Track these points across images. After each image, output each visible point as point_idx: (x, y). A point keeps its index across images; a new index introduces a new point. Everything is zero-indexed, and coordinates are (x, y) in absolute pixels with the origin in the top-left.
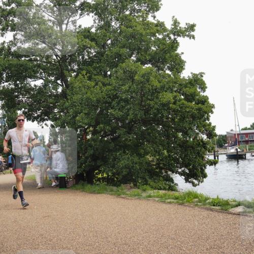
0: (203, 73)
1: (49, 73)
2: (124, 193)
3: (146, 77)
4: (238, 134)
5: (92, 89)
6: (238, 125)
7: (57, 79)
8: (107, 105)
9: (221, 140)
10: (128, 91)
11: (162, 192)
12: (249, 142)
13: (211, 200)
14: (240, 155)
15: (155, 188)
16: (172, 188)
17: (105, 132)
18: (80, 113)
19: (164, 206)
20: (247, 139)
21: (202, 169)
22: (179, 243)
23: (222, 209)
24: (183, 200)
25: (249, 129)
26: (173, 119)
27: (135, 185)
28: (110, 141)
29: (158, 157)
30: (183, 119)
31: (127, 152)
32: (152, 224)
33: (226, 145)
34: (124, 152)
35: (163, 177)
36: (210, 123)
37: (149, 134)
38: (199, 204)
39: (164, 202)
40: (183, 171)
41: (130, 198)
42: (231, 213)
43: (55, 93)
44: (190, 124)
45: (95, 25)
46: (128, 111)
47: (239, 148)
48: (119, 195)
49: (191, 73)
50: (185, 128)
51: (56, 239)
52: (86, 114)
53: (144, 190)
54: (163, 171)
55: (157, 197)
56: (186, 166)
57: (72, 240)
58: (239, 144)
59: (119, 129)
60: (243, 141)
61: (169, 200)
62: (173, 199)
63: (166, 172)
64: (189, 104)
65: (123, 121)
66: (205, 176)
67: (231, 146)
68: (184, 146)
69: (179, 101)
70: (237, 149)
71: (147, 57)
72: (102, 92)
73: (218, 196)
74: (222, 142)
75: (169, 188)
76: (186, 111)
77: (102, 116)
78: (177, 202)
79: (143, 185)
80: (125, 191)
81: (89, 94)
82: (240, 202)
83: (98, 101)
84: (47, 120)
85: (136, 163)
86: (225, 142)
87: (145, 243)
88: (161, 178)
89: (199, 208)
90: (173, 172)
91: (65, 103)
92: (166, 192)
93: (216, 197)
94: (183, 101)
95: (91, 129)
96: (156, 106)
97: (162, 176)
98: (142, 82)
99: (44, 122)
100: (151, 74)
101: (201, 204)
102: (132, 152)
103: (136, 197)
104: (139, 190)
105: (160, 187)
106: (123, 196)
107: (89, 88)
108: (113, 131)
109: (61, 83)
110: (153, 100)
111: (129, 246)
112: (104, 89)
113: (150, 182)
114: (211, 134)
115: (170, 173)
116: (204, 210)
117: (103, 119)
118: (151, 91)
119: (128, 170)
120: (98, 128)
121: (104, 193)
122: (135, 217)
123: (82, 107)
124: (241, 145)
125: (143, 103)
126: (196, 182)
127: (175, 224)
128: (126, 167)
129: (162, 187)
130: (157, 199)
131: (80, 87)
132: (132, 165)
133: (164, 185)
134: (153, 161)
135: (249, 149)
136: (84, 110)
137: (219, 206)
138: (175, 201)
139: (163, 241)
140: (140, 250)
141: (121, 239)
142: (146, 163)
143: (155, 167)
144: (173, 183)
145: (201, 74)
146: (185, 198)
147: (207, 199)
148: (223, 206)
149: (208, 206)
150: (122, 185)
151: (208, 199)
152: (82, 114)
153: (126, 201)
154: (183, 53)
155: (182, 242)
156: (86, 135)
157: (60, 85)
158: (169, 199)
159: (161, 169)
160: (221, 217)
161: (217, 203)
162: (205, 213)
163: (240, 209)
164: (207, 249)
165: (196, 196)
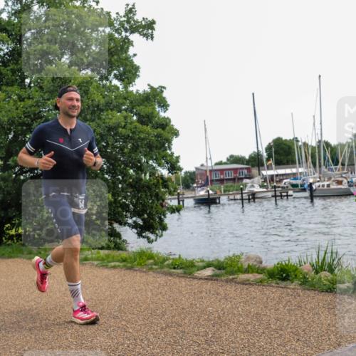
4: (211, 171)
6: (210, 159)
9: (188, 178)
11: (103, 253)
12: (225, 182)
13: (171, 261)
14: (212, 199)
16: (118, 247)
19: (106, 272)
20: (222, 177)
21: (160, 218)
22: (123, 323)
23: (185, 273)
24: (132, 262)
25: (225, 164)
30: (135, 149)
33: (195, 185)
38: (154, 267)
39: (106, 267)
40: (135, 222)
42: (196, 278)
47: (211, 189)
49: (149, 85)
55: (97, 259)
56: (139, 215)
58: (211, 184)
60: (216, 180)
61: (113, 264)
62: (119, 261)
63: (111, 224)
64: (145, 127)
66: (164, 228)
67: (200, 187)
68: (137, 186)
69: (130, 124)
70: (208, 191)
72: (17, 109)
73: (180, 256)
74: (190, 181)
75: (115, 246)
76: (140, 138)
77: (15, 144)
78: (125, 266)
82: (209, 262)
86: (193, 181)
89: (154, 272)
90: (121, 224)
92: (110, 252)
93: (178, 257)
94: (136, 124)
96: (99, 130)
101: (157, 267)
110: (93, 120)
114: (174, 167)
116: (161, 275)
117: (18, 148)
118: (91, 108)
120: (10, 162)
121: (17, 257)
124: (213, 186)
126: (152, 237)
127: (120, 297)
129: (105, 245)
130: (96, 263)
135: (225, 191)
137: (181, 268)
138: (121, 264)
144: (120, 239)
146: (135, 260)
147: (165, 260)
148: (186, 268)
151: (167, 260)
155: (128, 322)
158: (113, 261)
160: (184, 283)
161: (178, 265)
162: (162, 279)
163: (208, 272)
164: (162, 329)
165: (151, 257)
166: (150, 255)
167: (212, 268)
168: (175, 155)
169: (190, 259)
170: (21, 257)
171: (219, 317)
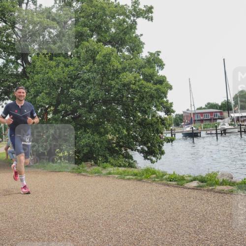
0: (160, 52)
1: (9, 52)
2: (85, 171)
3: (107, 58)
4: (194, 114)
5: (54, 69)
6: (194, 105)
7: (17, 58)
8: (68, 85)
9: (178, 119)
10: (89, 71)
11: (121, 169)
12: (204, 121)
13: (168, 176)
14: (195, 133)
15: (115, 166)
16: (131, 166)
17: (66, 112)
18: (41, 93)
19: (124, 182)
20: (202, 118)
21: (159, 146)
22: (137, 217)
23: (178, 184)
24: (141, 176)
25: (204, 109)
26: (132, 99)
27: (96, 163)
28: (71, 121)
29: (117, 136)
30: (142, 99)
31: (88, 130)
32: (112, 200)
33: (183, 124)
34: (85, 131)
35: (123, 155)
36: (167, 101)
37: (109, 113)
38: (156, 179)
39: (123, 179)
40: (142, 148)
41: (90, 175)
42: (186, 188)
43: (15, 73)
44: (149, 103)
45: (56, 5)
46: (89, 91)
47: (195, 127)
48: (80, 173)
49: (148, 52)
50: (144, 107)
51: (16, 216)
52: (46, 94)
53: (104, 168)
54: (123, 149)
55: (118, 174)
56: (145, 144)
57: (33, 217)
58: (194, 123)
59: (80, 109)
60: (198, 120)
61: (128, 177)
62: (132, 175)
63: (126, 150)
64: (149, 84)
65: (83, 101)
66: (162, 153)
67: (187, 125)
68: (143, 124)
69: (138, 82)
70: (192, 128)
71: (107, 38)
72: (63, 73)
73: (174, 172)
74: (179, 121)
75: (129, 165)
76: (145, 91)
77: (62, 96)
78: (136, 178)
79: (104, 162)
80: (86, 168)
81: (50, 74)
82: (194, 177)
83: (60, 81)
84: (7, 100)
85: (97, 142)
86: (182, 120)
87: (105, 218)
88: (121, 156)
89: (156, 183)
90: (132, 150)
91: (25, 82)
92: (126, 169)
93: (173, 173)
94: (143, 81)
95: (52, 108)
96: (117, 86)
97: (121, 154)
98: (102, 63)
99: (5, 102)
100: (112, 54)
101: (158, 180)
102: (92, 131)
103: (97, 174)
104: (99, 168)
105: (120, 164)
106: (84, 174)
107: (50, 68)
108: (74, 111)
109: (21, 63)
110: (113, 80)
111: (89, 221)
112: (66, 69)
113: (111, 159)
114: (168, 111)
115: (129, 150)
116: (161, 185)
117: (64, 99)
118: (112, 71)
119: (89, 148)
120: (59, 108)
122: (96, 193)
123: (43, 86)
124: (196, 124)
125: (104, 84)
126: (154, 159)
127: (134, 200)
128: (87, 145)
129: (122, 164)
130: (117, 176)
131: (41, 67)
132: (93, 143)
133: (124, 162)
134: (112, 139)
135: (204, 128)
136: (45, 89)
137: (175, 181)
138: (134, 177)
139: (122, 215)
140: (100, 224)
141: (82, 215)
142: (106, 141)
143: (115, 145)
144: (132, 160)
145: (158, 53)
146: (143, 174)
148: (178, 181)
149: (164, 182)
150: (83, 163)
151: (165, 175)
152: (42, 93)
153: (86, 178)
154: (142, 35)
156: (47, 115)
157: (21, 64)
158: (128, 175)
159: (121, 147)
160: (177, 191)
161: (173, 179)
162: (162, 188)
163: (195, 184)
164: (163, 222)
165: (154, 173)
166: (153, 171)
167: (197, 181)
168: (169, 102)
169: (181, 175)
171: (204, 215)
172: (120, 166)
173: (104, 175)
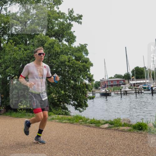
4: (107, 81)
6: (107, 76)
8: (27, 62)
9: (97, 84)
11: (60, 116)
12: (113, 86)
13: (90, 120)
14: (108, 94)
15: (56, 114)
16: (66, 114)
19: (62, 125)
20: (112, 84)
21: (85, 102)
22: (69, 147)
23: (96, 126)
26: (68, 72)
30: (74, 71)
32: (54, 136)
33: (100, 87)
38: (82, 123)
39: (62, 122)
40: (74, 103)
42: (101, 128)
44: (78, 74)
53: (50, 115)
54: (62, 103)
55: (58, 119)
56: (76, 100)
60: (110, 85)
61: (64, 121)
63: (64, 104)
64: (78, 62)
66: (87, 106)
67: (103, 88)
69: (72, 61)
70: (106, 90)
72: (24, 54)
75: (65, 113)
76: (76, 67)
78: (70, 122)
79: (49, 112)
82: (106, 121)
86: (99, 85)
89: (82, 125)
90: (68, 104)
92: (63, 116)
93: (93, 119)
94: (74, 61)
95: (16, 77)
97: (61, 107)
101: (84, 123)
107: (15, 51)
112: (25, 52)
113: (53, 110)
114: (91, 80)
121: (24, 117)
123: (10, 63)
124: (108, 88)
126: (81, 109)
127: (68, 136)
129: (61, 113)
130: (57, 121)
134: (55, 97)
135: (113, 90)
136: (12, 65)
137: (94, 124)
138: (68, 121)
139: (60, 146)
142: (51, 98)
143: (56, 101)
144: (68, 110)
146: (74, 120)
148: (96, 124)
151: (88, 120)
155: (71, 147)
158: (65, 120)
159: (60, 102)
160: (95, 130)
161: (93, 122)
162: (86, 128)
163: (106, 126)
164: (86, 150)
165: (81, 118)
166: (80, 117)
167: (108, 124)
168: (91, 74)
169: (98, 120)
170: (25, 117)
171: (111, 146)
172: (60, 114)
173: (49, 120)
